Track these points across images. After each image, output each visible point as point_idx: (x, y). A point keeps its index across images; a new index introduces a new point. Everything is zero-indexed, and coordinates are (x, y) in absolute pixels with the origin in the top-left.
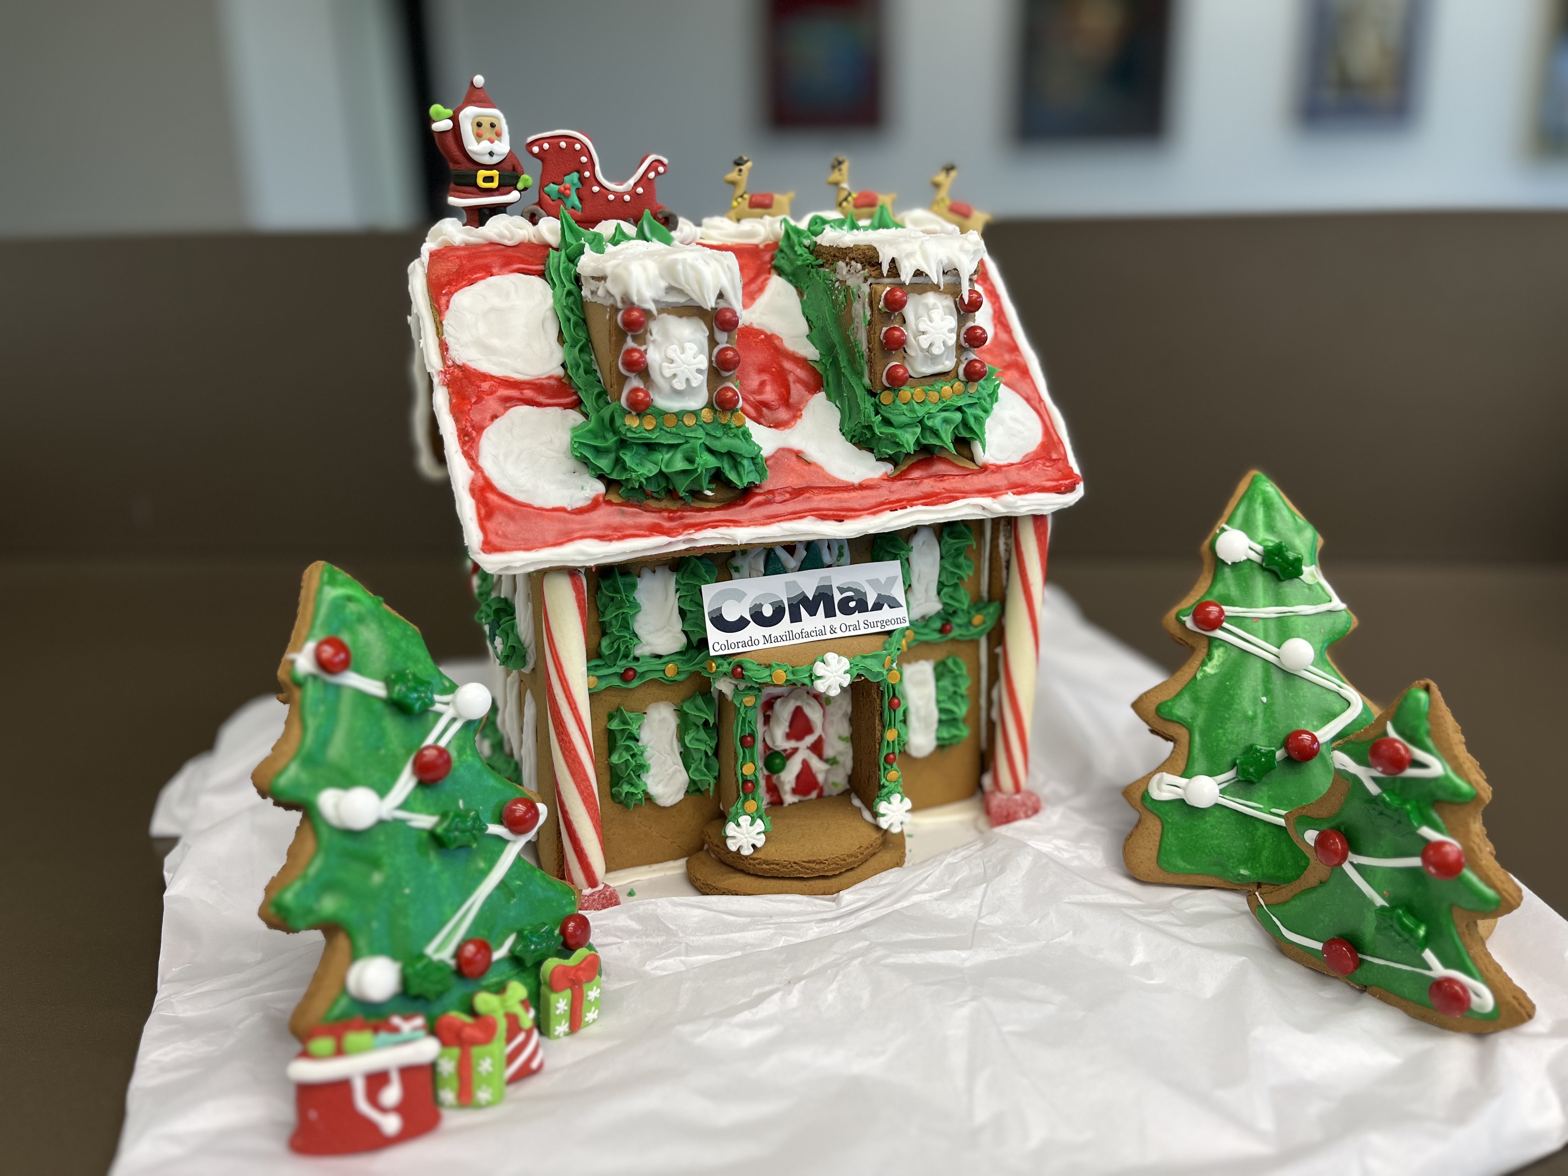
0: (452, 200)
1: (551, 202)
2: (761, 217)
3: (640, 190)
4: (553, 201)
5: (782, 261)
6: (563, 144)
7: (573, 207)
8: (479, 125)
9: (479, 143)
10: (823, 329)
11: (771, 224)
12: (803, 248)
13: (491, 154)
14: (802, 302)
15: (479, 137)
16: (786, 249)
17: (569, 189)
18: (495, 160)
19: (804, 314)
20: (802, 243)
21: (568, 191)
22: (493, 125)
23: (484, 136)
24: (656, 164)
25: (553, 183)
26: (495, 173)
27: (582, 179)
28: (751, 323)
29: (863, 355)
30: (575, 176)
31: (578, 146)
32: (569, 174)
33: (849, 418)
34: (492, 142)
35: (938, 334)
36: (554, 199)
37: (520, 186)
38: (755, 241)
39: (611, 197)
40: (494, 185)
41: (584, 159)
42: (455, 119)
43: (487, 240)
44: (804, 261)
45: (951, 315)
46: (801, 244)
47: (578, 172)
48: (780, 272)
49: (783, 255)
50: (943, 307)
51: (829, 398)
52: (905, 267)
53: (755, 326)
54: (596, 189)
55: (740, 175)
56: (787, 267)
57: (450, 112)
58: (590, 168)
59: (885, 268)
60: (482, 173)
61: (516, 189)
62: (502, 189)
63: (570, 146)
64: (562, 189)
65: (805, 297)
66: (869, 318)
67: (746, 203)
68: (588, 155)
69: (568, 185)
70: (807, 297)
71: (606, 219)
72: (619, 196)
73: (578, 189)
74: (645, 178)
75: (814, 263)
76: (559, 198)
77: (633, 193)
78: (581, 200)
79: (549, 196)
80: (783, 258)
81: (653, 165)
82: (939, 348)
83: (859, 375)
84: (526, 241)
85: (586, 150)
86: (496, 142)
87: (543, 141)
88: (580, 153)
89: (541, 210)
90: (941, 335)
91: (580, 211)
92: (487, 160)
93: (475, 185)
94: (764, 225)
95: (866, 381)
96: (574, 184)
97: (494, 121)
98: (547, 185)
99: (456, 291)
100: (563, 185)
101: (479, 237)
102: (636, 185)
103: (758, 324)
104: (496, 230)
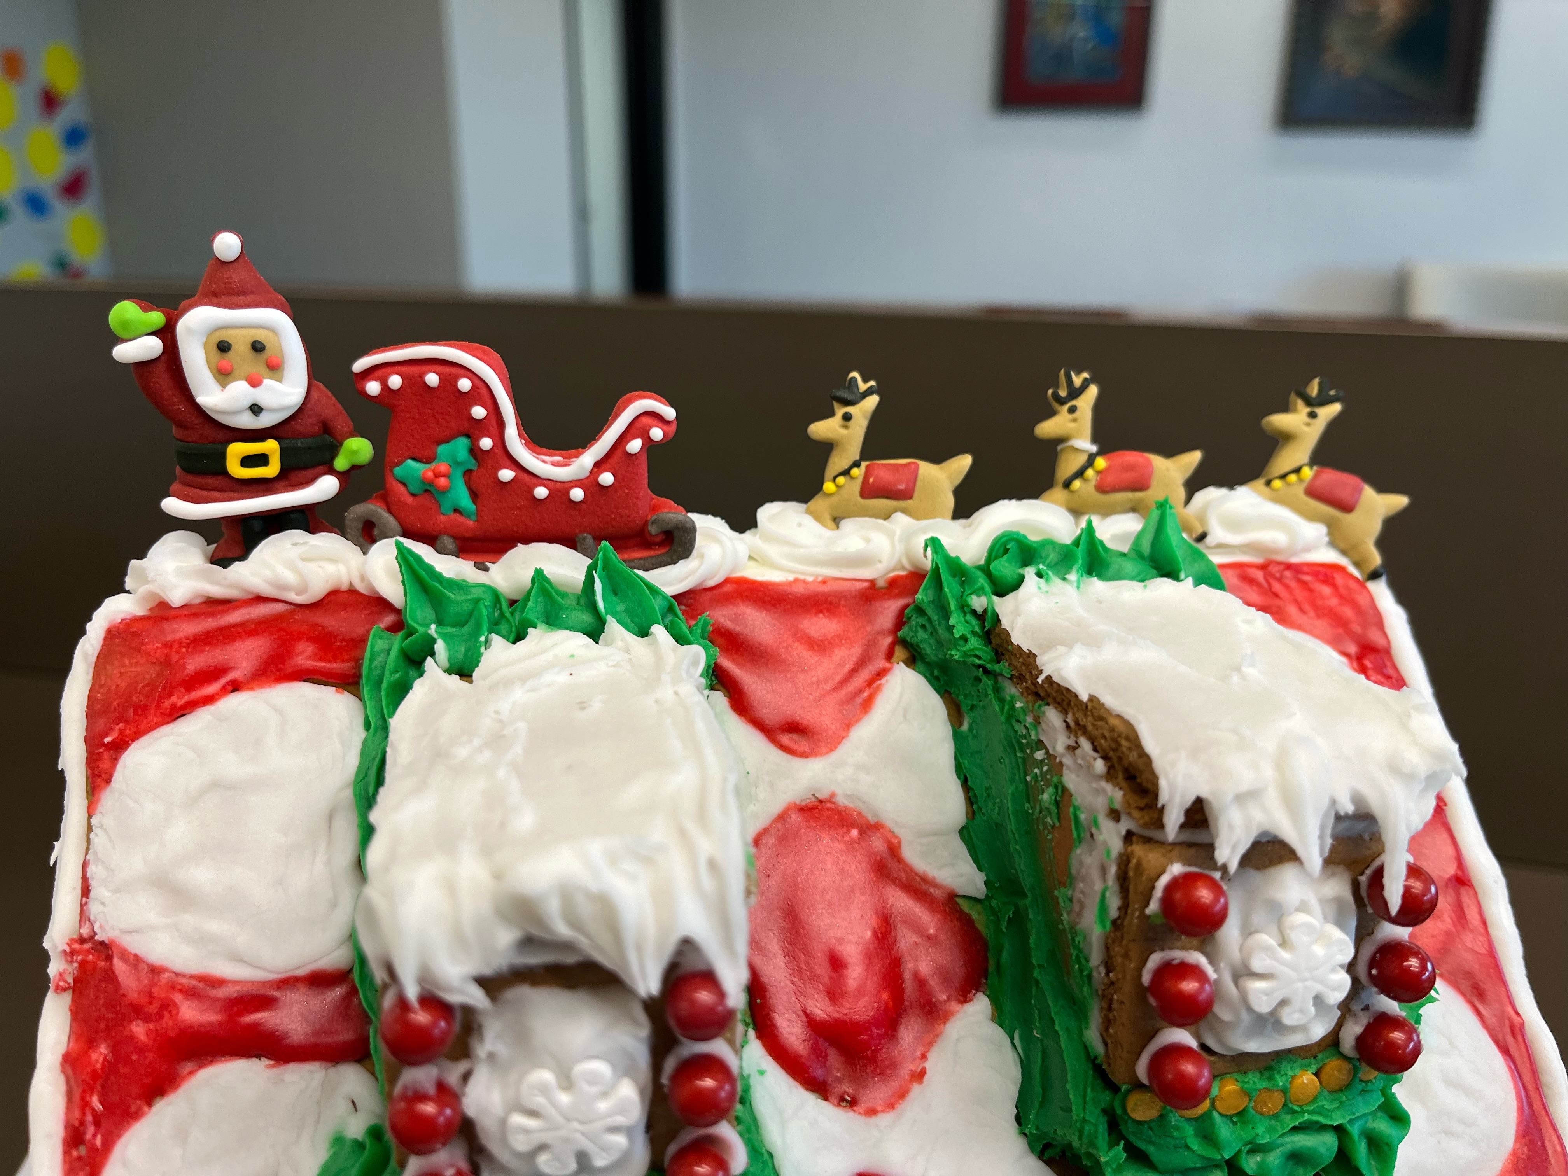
0: (172, 505)
1: (409, 500)
2: (887, 516)
3: (607, 478)
4: (414, 495)
5: (922, 635)
6: (432, 379)
7: (457, 511)
8: (223, 347)
9: (224, 385)
10: (997, 828)
11: (908, 537)
12: (969, 617)
13: (256, 409)
14: (957, 736)
15: (224, 375)
16: (930, 611)
17: (446, 475)
18: (266, 421)
19: (959, 769)
20: (968, 606)
21: (442, 481)
22: (257, 347)
23: (236, 373)
24: (646, 420)
25: (414, 459)
26: (271, 446)
27: (475, 451)
28: (833, 795)
29: (1090, 976)
30: (461, 445)
31: (465, 384)
32: (447, 440)
33: (1042, 1104)
34: (254, 382)
35: (1303, 980)
36: (414, 491)
37: (341, 463)
38: (867, 573)
39: (541, 492)
40: (272, 470)
41: (479, 412)
42: (167, 333)
43: (247, 591)
44: (966, 654)
45: (1340, 923)
46: (964, 607)
47: (468, 436)
48: (914, 659)
49: (922, 620)
50: (1321, 901)
51: (999, 1016)
52: (1231, 827)
53: (842, 801)
54: (506, 475)
55: (846, 427)
56: (928, 649)
57: (157, 318)
58: (494, 430)
59: (1173, 819)
60: (237, 450)
61: (331, 471)
62: (295, 477)
63: (448, 382)
64: (430, 474)
65: (965, 727)
66: (1114, 913)
67: (856, 486)
68: (489, 401)
69: (443, 468)
70: (971, 729)
71: (526, 541)
72: (560, 490)
73: (468, 474)
74: (619, 453)
75: (989, 666)
76: (427, 491)
77: (590, 483)
78: (474, 496)
79: (404, 484)
80: (923, 626)
81: (638, 424)
82: (1302, 1011)
83: (1080, 1013)
84: (345, 587)
85: (484, 390)
86: (267, 382)
87: (388, 370)
88: (472, 398)
89: (386, 515)
90: (1309, 983)
91: (474, 518)
92: (247, 421)
93: (224, 472)
94: (891, 535)
95: (1093, 1035)
96: (458, 464)
97: (261, 336)
98: (399, 464)
99: (138, 735)
100: (432, 466)
101: (231, 586)
102: (599, 466)
103: (847, 796)
104: (268, 573)
